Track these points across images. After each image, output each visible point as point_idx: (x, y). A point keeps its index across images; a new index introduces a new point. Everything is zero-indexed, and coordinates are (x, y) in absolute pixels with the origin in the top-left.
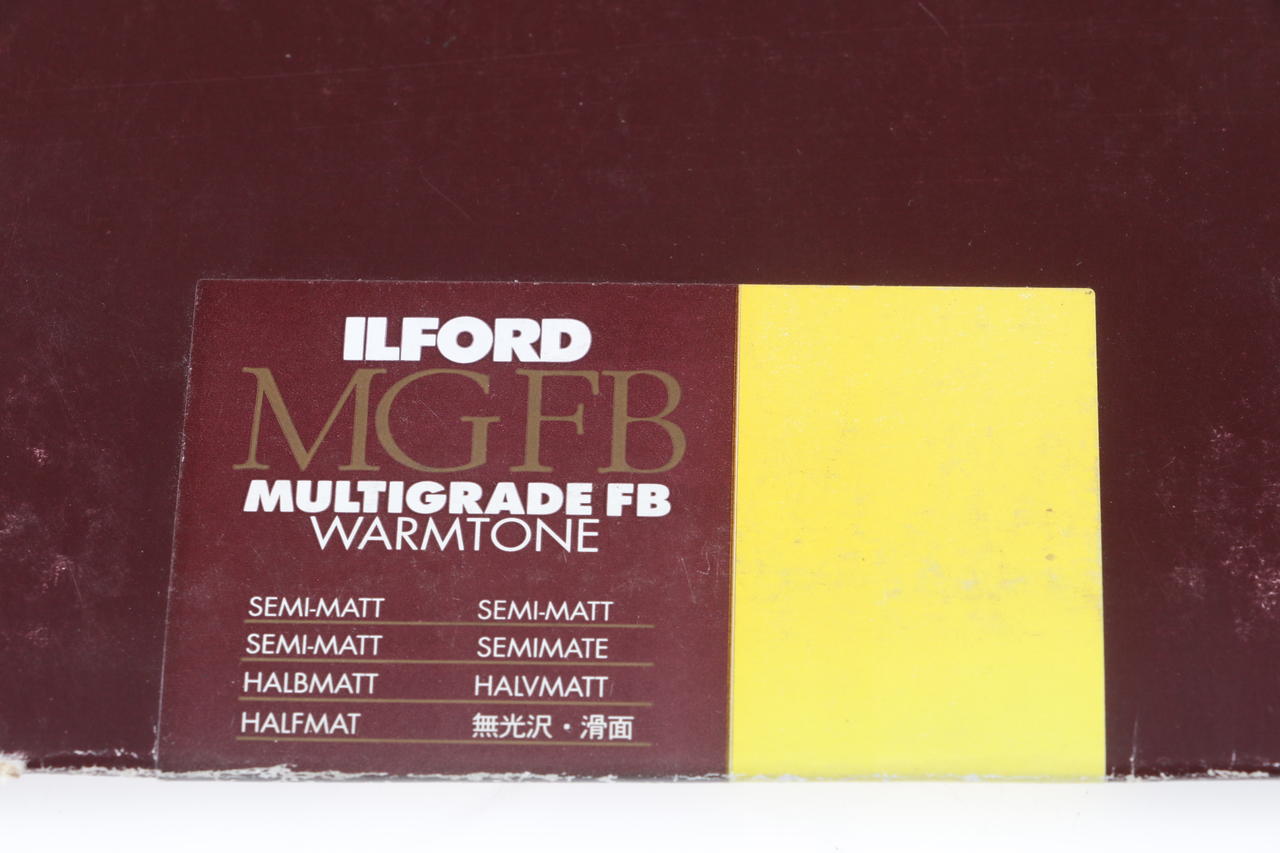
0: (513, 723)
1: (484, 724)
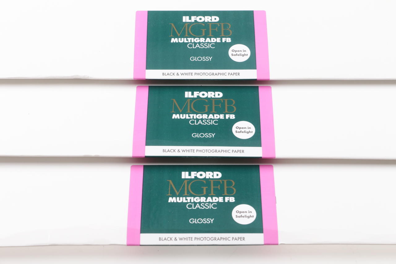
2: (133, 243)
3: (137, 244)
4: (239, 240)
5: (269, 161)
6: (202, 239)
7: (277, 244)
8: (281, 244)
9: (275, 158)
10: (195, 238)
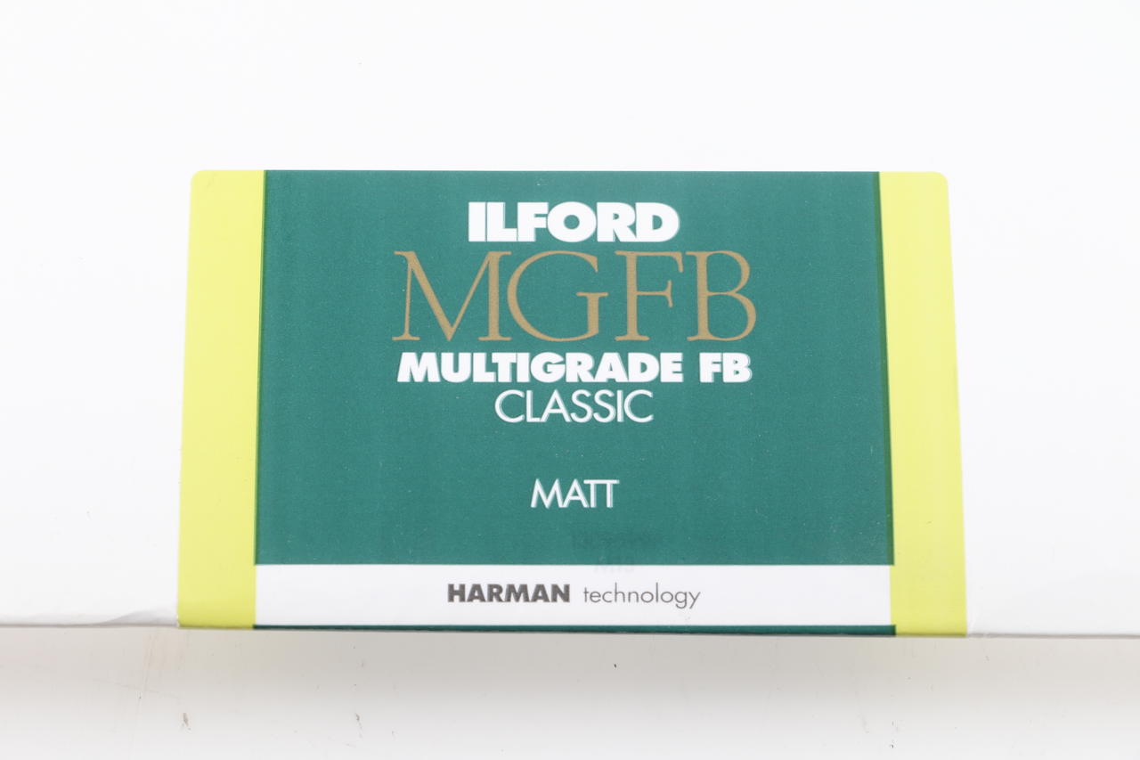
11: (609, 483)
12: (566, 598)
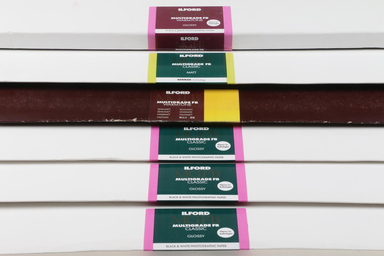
0: (183, 117)
1: (180, 117)
2: (148, 249)
3: (151, 249)
4: (223, 246)
5: (244, 203)
6: (196, 246)
7: (249, 249)
8: (252, 249)
9: (247, 201)
10: (192, 246)
11: (195, 72)
12: (191, 80)
